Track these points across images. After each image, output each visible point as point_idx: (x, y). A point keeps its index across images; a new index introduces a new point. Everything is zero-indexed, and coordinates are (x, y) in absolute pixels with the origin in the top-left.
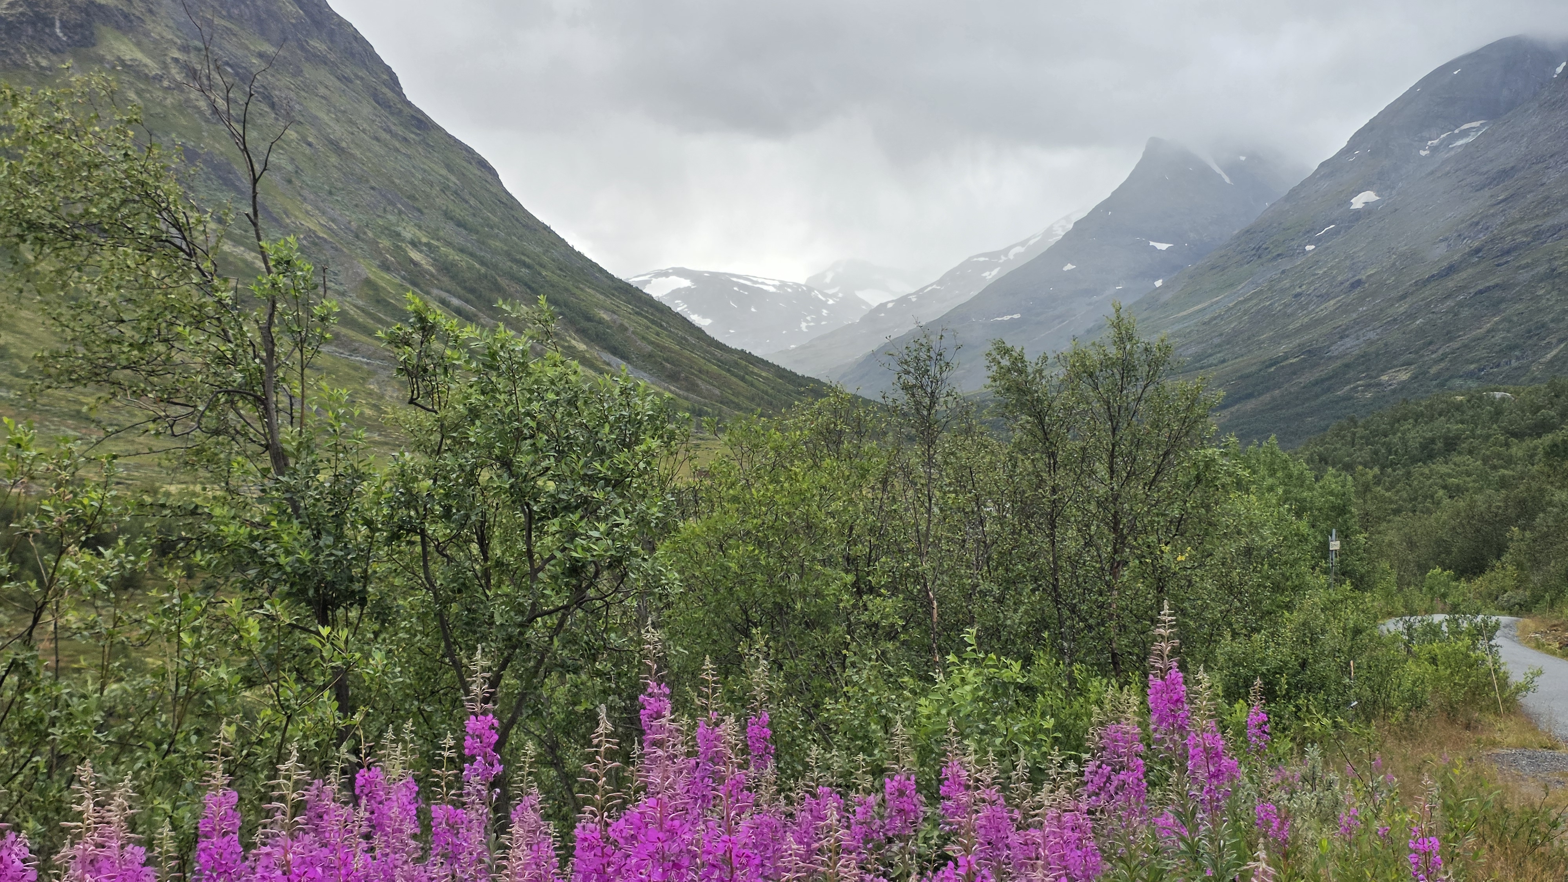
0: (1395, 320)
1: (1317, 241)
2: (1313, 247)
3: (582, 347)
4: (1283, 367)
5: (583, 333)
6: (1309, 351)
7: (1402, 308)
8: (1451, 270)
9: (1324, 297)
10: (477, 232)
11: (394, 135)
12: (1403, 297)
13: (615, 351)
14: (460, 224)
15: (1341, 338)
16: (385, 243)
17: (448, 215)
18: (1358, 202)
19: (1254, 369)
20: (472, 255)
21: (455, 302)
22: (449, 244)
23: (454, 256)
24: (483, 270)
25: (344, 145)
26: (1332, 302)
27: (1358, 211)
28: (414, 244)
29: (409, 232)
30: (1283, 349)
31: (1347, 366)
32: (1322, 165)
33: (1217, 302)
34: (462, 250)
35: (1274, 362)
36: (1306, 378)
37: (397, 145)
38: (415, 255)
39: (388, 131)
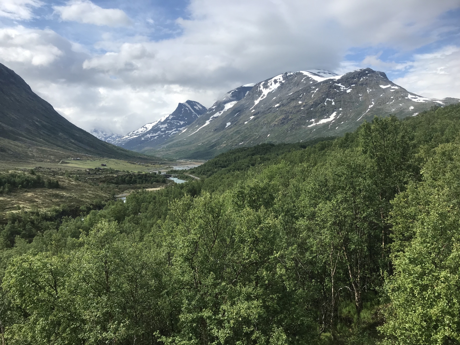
3: (73, 141)
4: (205, 144)
5: (73, 139)
6: (209, 141)
10: (50, 119)
11: (31, 99)
13: (80, 142)
14: (46, 117)
15: (214, 139)
17: (43, 115)
20: (49, 123)
21: (46, 132)
22: (44, 121)
23: (45, 123)
24: (52, 126)
25: (20, 100)
28: (37, 121)
31: (215, 144)
34: (47, 122)
37: (31, 101)
38: (37, 123)
39: (29, 98)
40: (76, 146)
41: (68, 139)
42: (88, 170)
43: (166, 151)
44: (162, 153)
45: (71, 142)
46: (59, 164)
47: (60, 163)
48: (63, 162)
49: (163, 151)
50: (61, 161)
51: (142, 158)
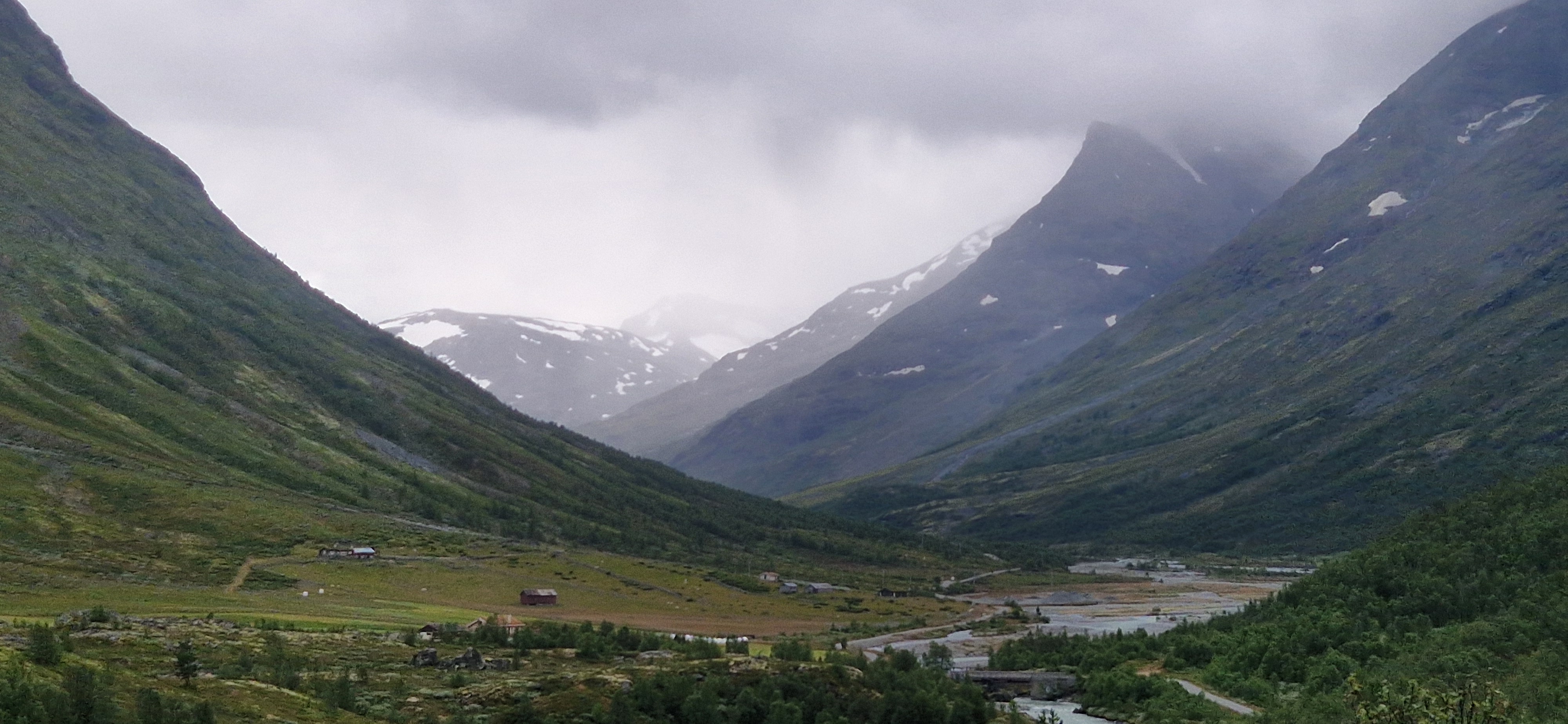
0: (1440, 367)
1: (1325, 261)
2: (1321, 268)
3: (333, 424)
4: (1291, 434)
5: (332, 404)
6: (1325, 411)
7: (1447, 349)
8: (1510, 297)
9: (1340, 337)
10: (179, 265)
12: (1448, 335)
13: (378, 428)
14: (156, 255)
15: (1369, 392)
16: (51, 283)
17: (138, 243)
18: (1378, 206)
19: (1250, 437)
20: (174, 297)
21: (153, 364)
22: (141, 283)
23: (149, 300)
24: (190, 319)
26: (1352, 343)
27: (1378, 219)
28: (93, 284)
29: (85, 268)
30: (1287, 410)
31: (1379, 430)
32: (1328, 157)
33: (1195, 346)
34: (161, 292)
35: (1279, 427)
36: (1325, 447)
40: (347, 461)
41: (295, 407)
42: (425, 636)
43: (995, 490)
44: (962, 504)
45: (318, 432)
46: (229, 590)
47: (239, 581)
48: (257, 579)
49: (967, 491)
50: (244, 571)
51: (812, 546)
